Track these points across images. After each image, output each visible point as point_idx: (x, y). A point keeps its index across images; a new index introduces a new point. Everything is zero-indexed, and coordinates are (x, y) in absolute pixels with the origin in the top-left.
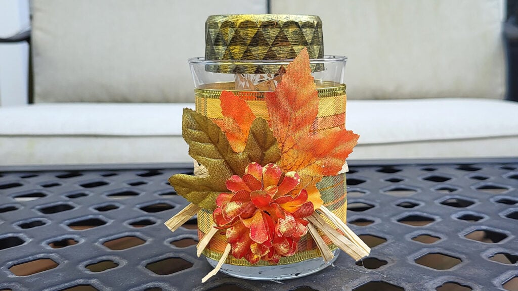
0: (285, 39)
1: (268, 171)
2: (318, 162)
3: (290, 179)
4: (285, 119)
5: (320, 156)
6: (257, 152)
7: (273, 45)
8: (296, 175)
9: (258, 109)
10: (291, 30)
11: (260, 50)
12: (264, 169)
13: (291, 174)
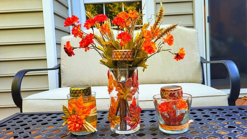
0: (80, 93)
1: (75, 116)
2: (85, 115)
3: (79, 118)
4: (78, 107)
5: (85, 113)
6: (74, 113)
7: (78, 94)
8: (80, 117)
9: (74, 105)
10: (82, 91)
11: (76, 95)
12: (74, 116)
13: (79, 117)
